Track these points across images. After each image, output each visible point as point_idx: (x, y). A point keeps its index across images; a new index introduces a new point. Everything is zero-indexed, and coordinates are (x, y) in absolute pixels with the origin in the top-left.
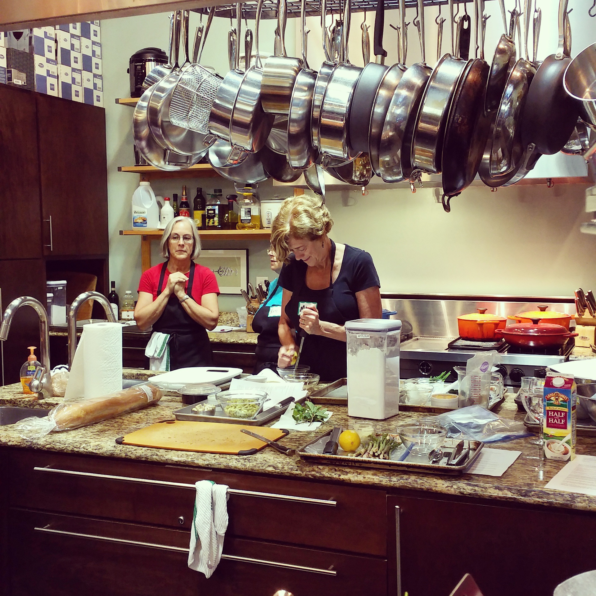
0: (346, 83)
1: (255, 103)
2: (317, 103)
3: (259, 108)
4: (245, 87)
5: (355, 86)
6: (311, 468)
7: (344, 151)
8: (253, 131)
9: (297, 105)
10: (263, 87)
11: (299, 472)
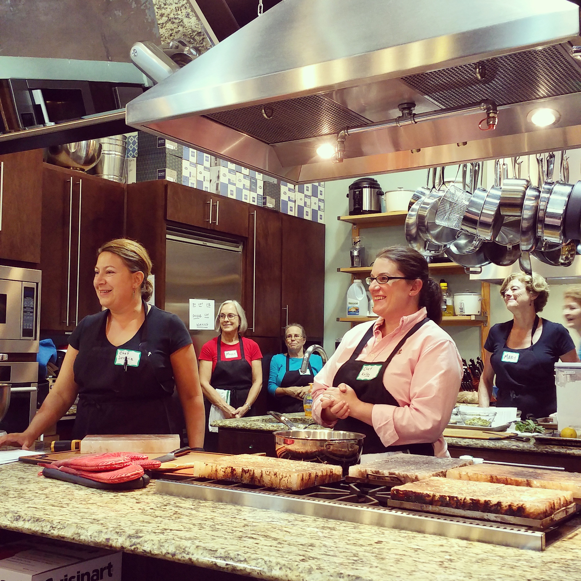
0: (562, 195)
1: (496, 209)
2: (542, 208)
3: (498, 212)
4: (488, 199)
5: (569, 196)
6: (545, 447)
7: (560, 239)
8: (493, 228)
9: (527, 209)
10: (501, 198)
11: (536, 449)
